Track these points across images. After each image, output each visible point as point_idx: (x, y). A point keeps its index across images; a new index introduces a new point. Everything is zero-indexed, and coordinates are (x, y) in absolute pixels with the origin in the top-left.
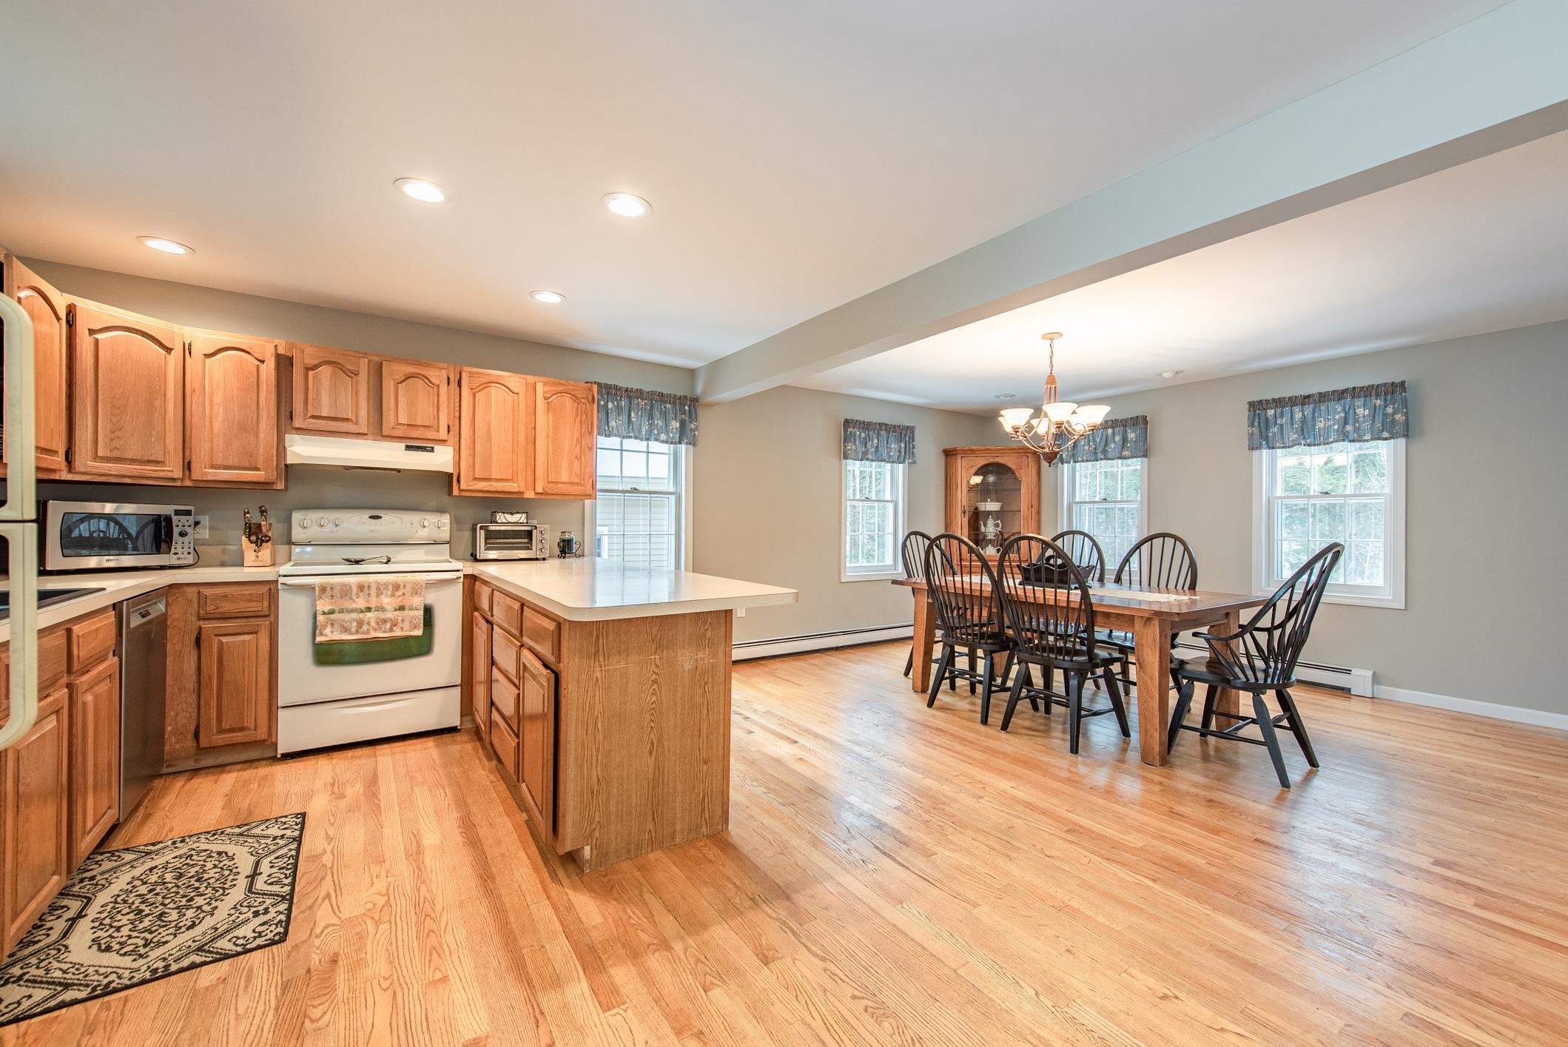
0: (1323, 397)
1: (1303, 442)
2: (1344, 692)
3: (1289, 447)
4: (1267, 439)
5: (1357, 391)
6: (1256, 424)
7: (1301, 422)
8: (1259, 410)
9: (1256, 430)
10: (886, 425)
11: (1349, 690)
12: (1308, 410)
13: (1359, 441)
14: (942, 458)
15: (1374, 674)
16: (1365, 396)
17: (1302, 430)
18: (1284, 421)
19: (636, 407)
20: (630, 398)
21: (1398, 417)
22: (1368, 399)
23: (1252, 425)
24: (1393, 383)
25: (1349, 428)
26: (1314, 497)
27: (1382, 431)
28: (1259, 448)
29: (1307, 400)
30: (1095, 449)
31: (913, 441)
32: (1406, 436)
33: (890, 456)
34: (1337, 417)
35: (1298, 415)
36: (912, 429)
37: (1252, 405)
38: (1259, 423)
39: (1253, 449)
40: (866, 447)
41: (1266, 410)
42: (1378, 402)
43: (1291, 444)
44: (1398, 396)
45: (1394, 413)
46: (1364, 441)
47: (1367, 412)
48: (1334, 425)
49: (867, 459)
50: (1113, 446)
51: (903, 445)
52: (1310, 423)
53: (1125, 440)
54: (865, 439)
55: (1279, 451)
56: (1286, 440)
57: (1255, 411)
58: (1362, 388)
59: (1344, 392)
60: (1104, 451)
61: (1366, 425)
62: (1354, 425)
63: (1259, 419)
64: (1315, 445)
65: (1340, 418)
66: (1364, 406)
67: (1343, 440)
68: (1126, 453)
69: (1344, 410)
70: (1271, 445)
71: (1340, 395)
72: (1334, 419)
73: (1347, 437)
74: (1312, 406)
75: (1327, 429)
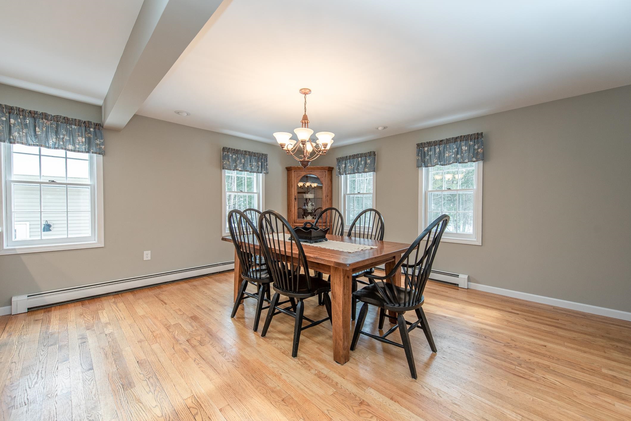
0: (448, 141)
1: (439, 163)
2: (455, 286)
3: (433, 166)
4: (424, 162)
5: (463, 137)
6: (420, 154)
7: (439, 153)
8: (421, 148)
9: (420, 158)
10: (249, 152)
11: (457, 285)
12: (442, 147)
13: (463, 163)
14: (286, 172)
15: (469, 277)
16: (466, 140)
17: (439, 157)
18: (431, 153)
19: (41, 125)
20: (35, 119)
21: (479, 150)
22: (467, 141)
23: (418, 155)
24: (478, 133)
25: (459, 156)
26: (444, 191)
27: (473, 157)
28: (421, 166)
29: (441, 143)
30: (354, 168)
31: (267, 161)
32: (483, 160)
33: (252, 169)
34: (454, 151)
35: (437, 150)
36: (266, 156)
37: (418, 145)
38: (421, 154)
39: (418, 167)
40: (236, 163)
41: (424, 148)
42: (471, 143)
43: (434, 165)
44: (480, 140)
45: (478, 148)
46: (465, 163)
47: (466, 148)
48: (453, 155)
49: (237, 170)
50: (361, 166)
51: (260, 164)
52: (442, 154)
53: (366, 163)
54: (235, 158)
55: (430, 168)
56: (432, 163)
57: (419, 148)
58: (464, 136)
59: (456, 138)
60: (358, 169)
61: (466, 155)
62: (461, 155)
63: (421, 152)
64: (444, 165)
65: (455, 151)
66: (466, 145)
67: (456, 162)
68: (367, 170)
69: (457, 147)
70: (426, 165)
71: (455, 140)
72: (453, 152)
73: (458, 161)
74: (443, 145)
75: (450, 156)
